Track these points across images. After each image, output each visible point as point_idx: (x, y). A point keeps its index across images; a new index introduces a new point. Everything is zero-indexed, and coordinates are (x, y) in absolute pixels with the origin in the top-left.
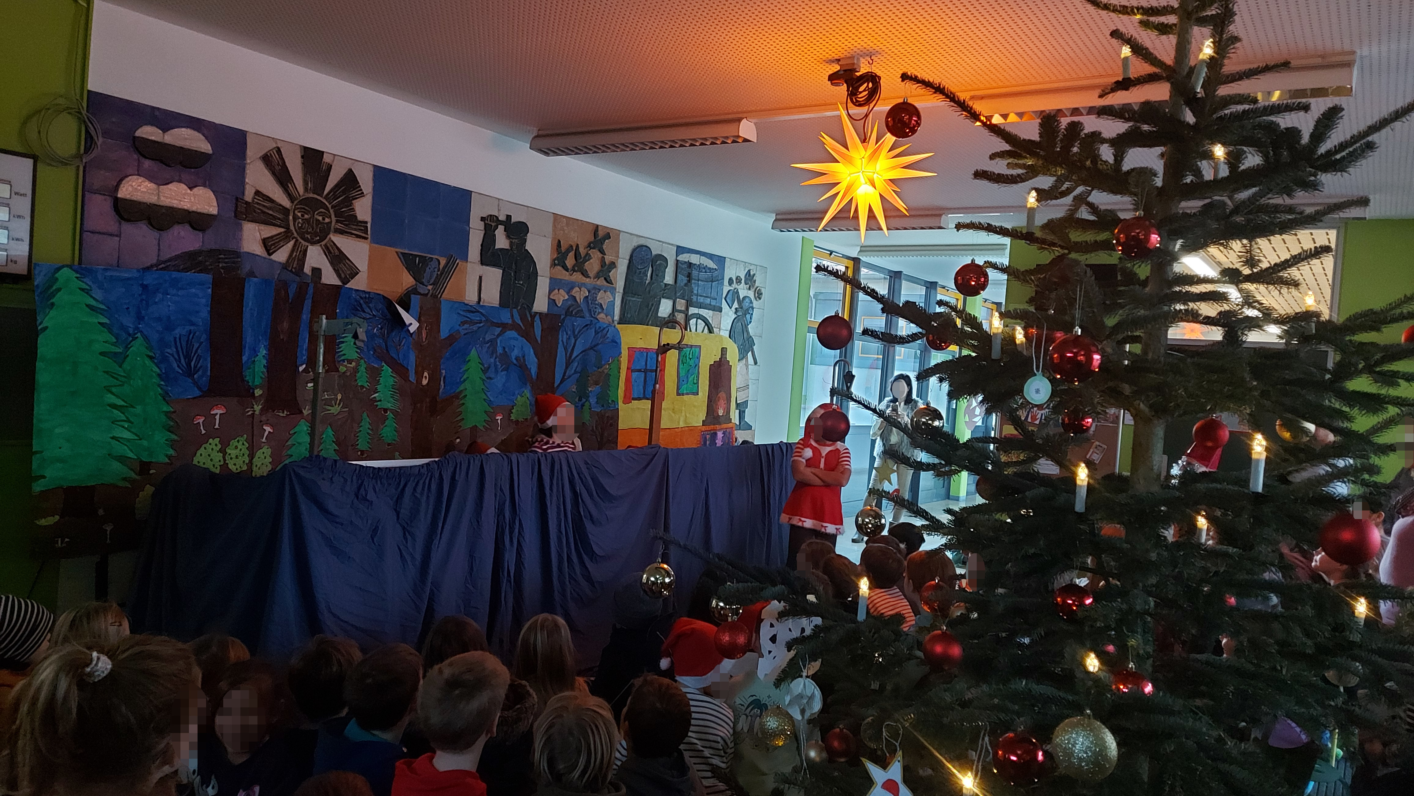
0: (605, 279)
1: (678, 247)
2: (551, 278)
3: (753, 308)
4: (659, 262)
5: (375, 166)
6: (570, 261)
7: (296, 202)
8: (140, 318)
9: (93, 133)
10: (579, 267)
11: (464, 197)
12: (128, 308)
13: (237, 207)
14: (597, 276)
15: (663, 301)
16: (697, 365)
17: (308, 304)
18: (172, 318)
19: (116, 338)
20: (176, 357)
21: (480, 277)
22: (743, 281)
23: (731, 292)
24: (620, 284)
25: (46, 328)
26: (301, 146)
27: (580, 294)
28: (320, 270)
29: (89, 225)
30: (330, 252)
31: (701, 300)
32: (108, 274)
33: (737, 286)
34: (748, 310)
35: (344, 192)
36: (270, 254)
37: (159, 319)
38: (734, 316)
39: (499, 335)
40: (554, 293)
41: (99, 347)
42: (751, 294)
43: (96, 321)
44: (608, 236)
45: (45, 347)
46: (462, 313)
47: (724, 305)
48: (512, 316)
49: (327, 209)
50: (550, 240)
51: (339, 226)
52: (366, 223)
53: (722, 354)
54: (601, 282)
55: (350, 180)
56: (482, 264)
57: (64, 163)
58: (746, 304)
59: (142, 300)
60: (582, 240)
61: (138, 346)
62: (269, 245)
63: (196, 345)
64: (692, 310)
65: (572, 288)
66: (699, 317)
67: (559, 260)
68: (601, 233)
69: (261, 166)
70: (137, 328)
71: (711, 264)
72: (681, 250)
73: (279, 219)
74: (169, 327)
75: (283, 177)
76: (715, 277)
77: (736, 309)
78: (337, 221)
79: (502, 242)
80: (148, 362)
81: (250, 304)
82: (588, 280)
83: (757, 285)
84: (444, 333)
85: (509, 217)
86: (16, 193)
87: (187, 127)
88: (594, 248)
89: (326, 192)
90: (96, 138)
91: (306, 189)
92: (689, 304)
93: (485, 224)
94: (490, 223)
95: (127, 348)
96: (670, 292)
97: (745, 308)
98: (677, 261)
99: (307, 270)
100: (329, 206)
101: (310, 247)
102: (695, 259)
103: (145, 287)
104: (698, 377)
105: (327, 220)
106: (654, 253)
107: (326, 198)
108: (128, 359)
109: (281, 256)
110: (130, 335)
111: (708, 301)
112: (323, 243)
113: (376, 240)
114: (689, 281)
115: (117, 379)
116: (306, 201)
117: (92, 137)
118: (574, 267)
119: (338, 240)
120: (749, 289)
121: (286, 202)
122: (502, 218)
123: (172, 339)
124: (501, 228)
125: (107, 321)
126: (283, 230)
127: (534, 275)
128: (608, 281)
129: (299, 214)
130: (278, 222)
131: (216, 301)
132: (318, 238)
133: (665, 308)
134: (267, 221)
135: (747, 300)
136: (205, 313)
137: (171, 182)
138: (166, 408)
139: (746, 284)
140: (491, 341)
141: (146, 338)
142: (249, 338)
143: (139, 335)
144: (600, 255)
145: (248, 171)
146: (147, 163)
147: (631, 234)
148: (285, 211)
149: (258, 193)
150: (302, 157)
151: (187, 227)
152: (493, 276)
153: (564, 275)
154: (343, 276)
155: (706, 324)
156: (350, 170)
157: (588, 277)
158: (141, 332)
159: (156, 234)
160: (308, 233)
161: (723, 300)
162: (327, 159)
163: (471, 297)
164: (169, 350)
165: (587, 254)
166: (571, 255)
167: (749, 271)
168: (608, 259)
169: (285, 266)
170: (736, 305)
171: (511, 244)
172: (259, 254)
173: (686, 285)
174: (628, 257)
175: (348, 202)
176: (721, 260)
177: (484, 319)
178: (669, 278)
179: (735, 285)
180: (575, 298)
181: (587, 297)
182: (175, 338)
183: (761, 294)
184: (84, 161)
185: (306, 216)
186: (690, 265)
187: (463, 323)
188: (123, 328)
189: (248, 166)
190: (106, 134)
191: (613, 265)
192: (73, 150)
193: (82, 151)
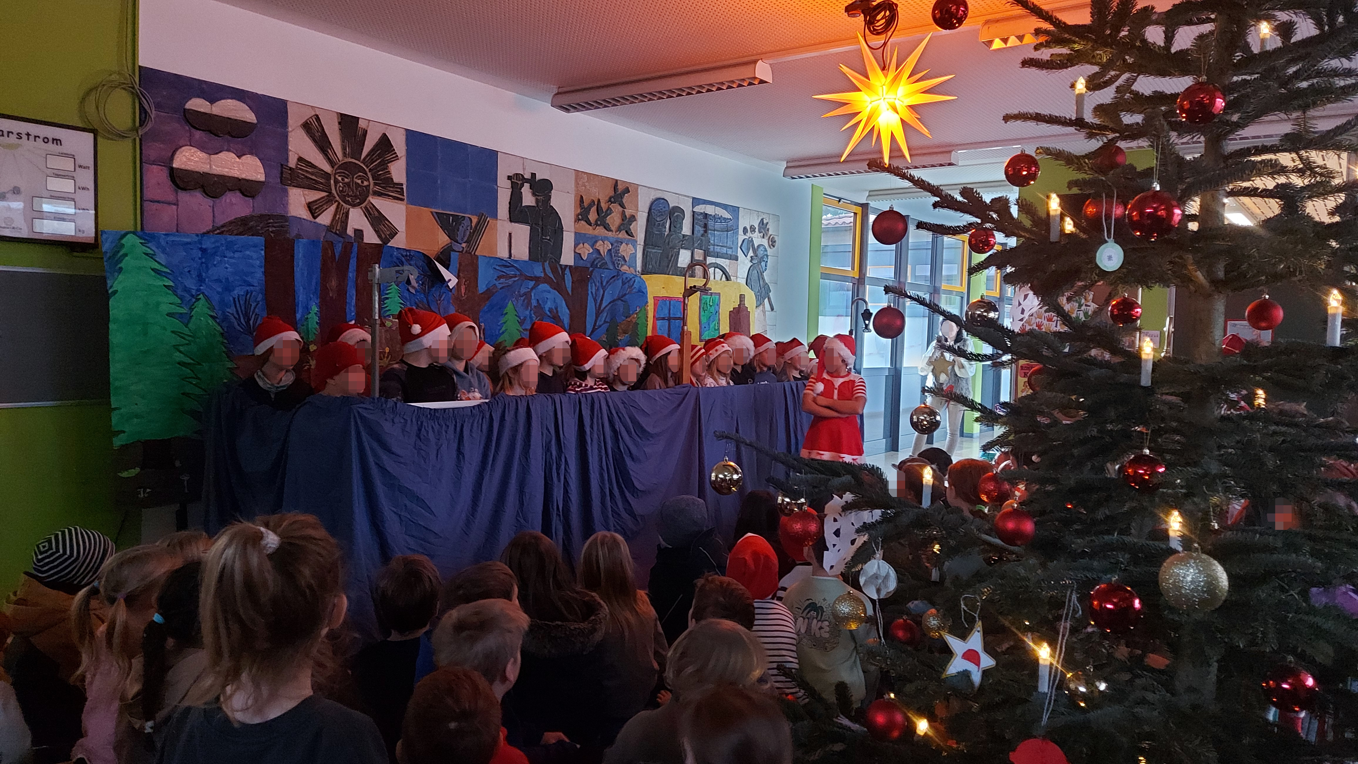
0: (626, 232)
1: (694, 198)
2: (576, 233)
3: (767, 256)
4: (676, 214)
5: (407, 130)
6: (593, 216)
7: (336, 167)
8: (201, 280)
9: (146, 107)
10: (602, 222)
11: (492, 155)
12: (189, 271)
13: (282, 173)
14: (619, 230)
15: (682, 251)
16: (717, 312)
17: (353, 263)
18: (231, 279)
19: (181, 299)
20: (237, 316)
21: (510, 234)
22: (757, 230)
23: (746, 241)
24: (640, 236)
25: (116, 292)
26: (337, 113)
27: (604, 248)
28: (362, 231)
29: (148, 194)
30: (370, 214)
31: (718, 249)
32: (171, 238)
33: (751, 235)
34: (762, 258)
35: (380, 156)
36: (315, 218)
37: (218, 281)
38: (750, 264)
39: (532, 289)
40: (579, 247)
41: (165, 308)
42: (765, 242)
43: (162, 284)
44: (627, 190)
45: (116, 309)
46: (495, 269)
47: (740, 253)
49: (366, 174)
50: (573, 196)
51: (377, 188)
52: (402, 185)
53: (740, 301)
54: (622, 235)
55: (385, 144)
56: (511, 221)
57: (121, 136)
58: (761, 252)
59: (202, 263)
60: (603, 194)
61: (201, 307)
62: (314, 209)
63: (254, 305)
64: (710, 260)
65: (596, 242)
66: (717, 266)
67: (582, 216)
68: (620, 187)
69: (302, 133)
70: (199, 290)
71: (726, 215)
72: (696, 201)
73: (322, 183)
74: (228, 288)
75: (323, 144)
76: (730, 228)
77: (751, 257)
78: (375, 184)
79: (528, 199)
80: (211, 321)
81: (300, 264)
82: (610, 233)
83: (770, 232)
84: (482, 287)
85: (533, 175)
86: (80, 166)
87: (232, 99)
88: (615, 202)
89: (362, 157)
90: (149, 111)
91: (345, 155)
92: (707, 254)
93: (512, 182)
94: (516, 181)
95: (191, 309)
96: (689, 243)
97: (760, 256)
98: (694, 212)
99: (350, 232)
100: (367, 170)
101: (351, 210)
102: (710, 210)
103: (203, 251)
104: (719, 323)
105: (366, 183)
106: (671, 206)
107: (363, 162)
108: (194, 318)
109: (325, 219)
110: (193, 296)
111: (724, 250)
112: (363, 205)
113: (412, 202)
114: (705, 232)
115: (184, 338)
116: (345, 166)
117: (146, 112)
118: (596, 221)
119: (378, 202)
120: (763, 237)
121: (327, 168)
122: (527, 176)
123: (231, 299)
124: (527, 186)
125: (173, 284)
126: (324, 194)
127: (559, 231)
128: (629, 233)
129: (340, 178)
130: (321, 187)
131: (269, 261)
132: (358, 201)
133: (684, 258)
134: (310, 186)
135: (762, 248)
136: (259, 274)
137: (220, 152)
138: (229, 365)
139: (760, 232)
140: (525, 294)
141: (207, 298)
142: (301, 296)
143: (201, 296)
144: (621, 209)
145: (290, 139)
146: (198, 134)
147: (649, 188)
148: (327, 176)
149: (300, 159)
150: (340, 123)
151: (238, 193)
152: (522, 232)
153: (588, 230)
154: (383, 236)
155: (724, 273)
156: (384, 135)
157: (611, 231)
158: (203, 293)
159: (209, 201)
160: (349, 196)
161: (739, 249)
162: (362, 124)
163: (503, 253)
164: (228, 310)
165: (609, 208)
166: (594, 209)
167: (762, 219)
168: (628, 212)
169: (329, 229)
170: (751, 253)
171: (537, 201)
172: (305, 217)
173: (702, 235)
174: (647, 211)
175: (384, 165)
176: (735, 210)
177: (516, 272)
178: (686, 229)
179: (749, 234)
180: (598, 251)
181: (610, 250)
182: (234, 299)
183: (775, 242)
184: (140, 134)
185: (346, 180)
186: (706, 215)
187: (499, 277)
188: (187, 290)
189: (290, 134)
190: (158, 107)
191: (633, 218)
192: (129, 124)
193: (137, 124)
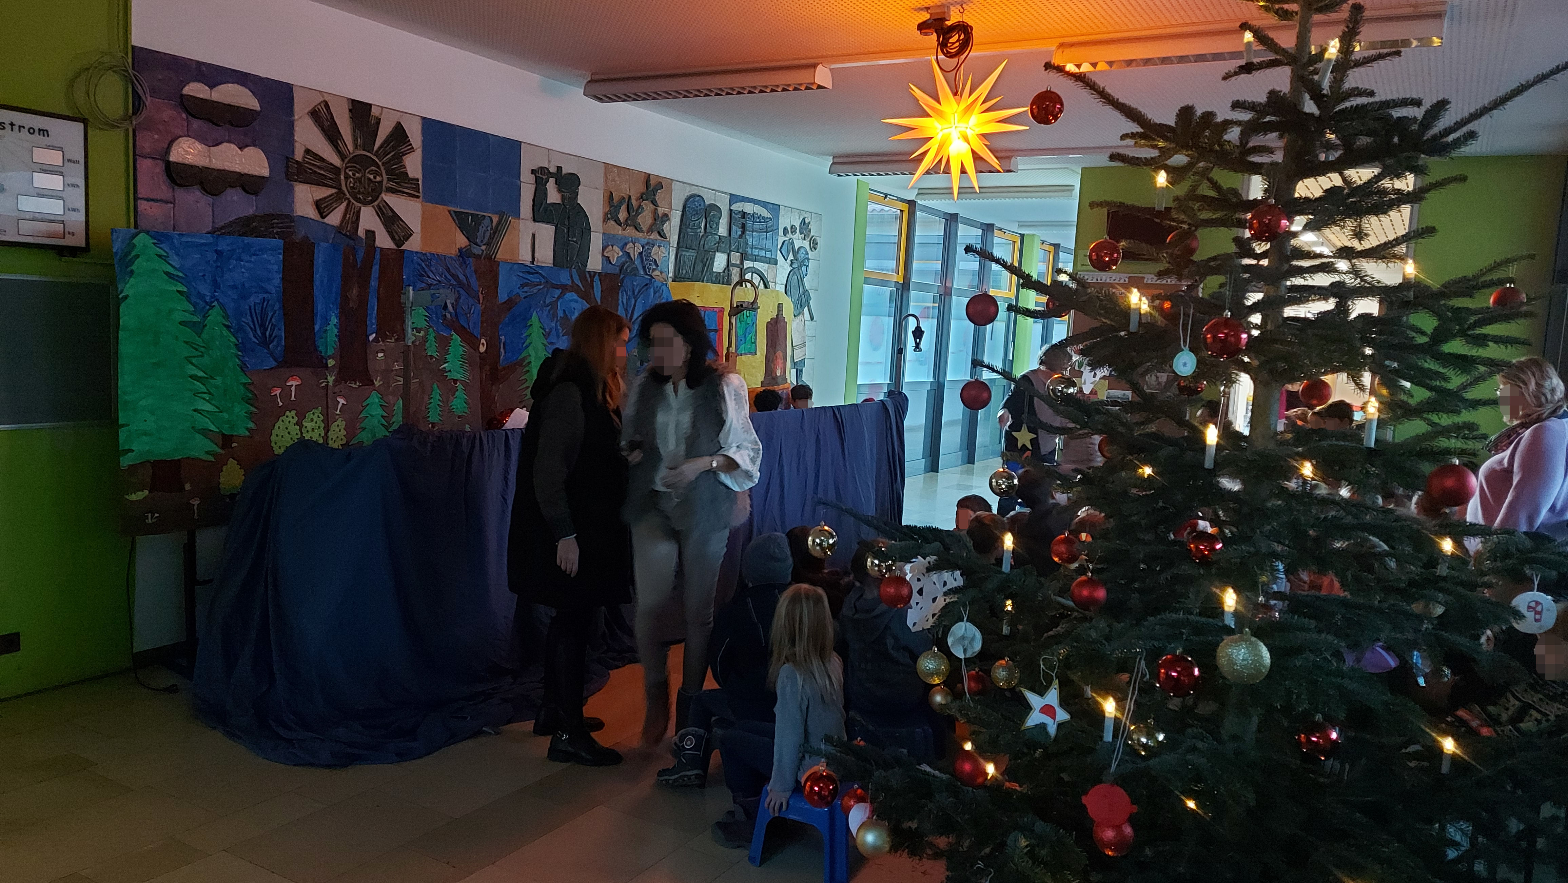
0: (659, 233)
1: (731, 195)
2: (604, 234)
3: (808, 259)
4: (710, 212)
5: (423, 118)
6: (622, 215)
7: (346, 160)
8: (215, 285)
9: (141, 92)
10: (632, 221)
11: (513, 148)
12: (204, 276)
13: (287, 167)
14: (650, 230)
15: (718, 255)
16: (754, 323)
17: (376, 270)
18: (246, 285)
19: (194, 306)
20: (252, 326)
21: (534, 235)
22: (798, 231)
23: (786, 242)
24: (674, 239)
25: (126, 297)
26: (348, 99)
27: (635, 250)
28: (373, 233)
29: (142, 192)
30: (383, 214)
31: (756, 252)
32: (184, 239)
33: (792, 236)
34: (803, 261)
35: (394, 148)
36: (323, 217)
37: (234, 287)
38: (789, 269)
39: (559, 298)
40: (607, 250)
41: (178, 316)
42: (806, 244)
43: (175, 289)
44: (660, 186)
45: (128, 316)
46: (521, 274)
47: (780, 258)
48: (571, 276)
49: (378, 167)
50: (602, 192)
51: (391, 184)
52: (417, 180)
53: (778, 311)
54: (654, 236)
55: (399, 134)
56: (534, 220)
57: (112, 126)
59: (217, 267)
60: (634, 191)
61: (215, 316)
62: (322, 207)
63: (270, 314)
64: (748, 264)
65: (626, 244)
66: (755, 271)
67: (611, 215)
68: (653, 182)
69: (309, 122)
70: (213, 297)
71: (766, 214)
72: (734, 199)
73: (331, 179)
74: (244, 297)
75: (332, 134)
76: (769, 227)
77: (791, 261)
78: (389, 180)
79: (553, 196)
80: (225, 332)
81: (320, 270)
82: (641, 234)
83: (812, 234)
84: (503, 297)
85: (559, 169)
86: (69, 160)
87: (233, 83)
88: (647, 200)
89: (376, 148)
90: (144, 98)
91: (356, 147)
92: (744, 257)
93: (536, 176)
94: (541, 175)
95: (205, 317)
96: (723, 245)
97: (800, 259)
98: (731, 210)
99: (361, 233)
100: (380, 164)
101: (362, 208)
102: (749, 208)
103: (219, 253)
104: (755, 336)
105: (378, 179)
106: (707, 203)
107: (375, 155)
108: (207, 328)
109: (334, 218)
110: (207, 303)
111: (762, 253)
112: (376, 203)
113: (428, 199)
114: (743, 232)
115: (196, 350)
116: (356, 159)
117: (140, 97)
118: (626, 220)
119: (390, 199)
120: (805, 239)
121: (336, 161)
122: (553, 170)
123: (247, 307)
124: (552, 181)
125: (185, 289)
126: (334, 191)
127: (586, 231)
128: (661, 234)
129: (350, 173)
130: (330, 183)
131: (287, 267)
132: (370, 198)
133: (720, 262)
134: (317, 181)
135: (802, 251)
136: (277, 280)
137: (220, 143)
138: (244, 380)
139: (801, 233)
140: (550, 304)
141: (223, 306)
142: (320, 306)
143: (215, 303)
144: (653, 207)
145: (296, 128)
146: (196, 124)
147: (684, 183)
148: (336, 170)
149: (308, 151)
150: (350, 110)
151: (239, 189)
152: (546, 232)
153: (618, 230)
154: (397, 237)
155: (762, 278)
156: (399, 124)
157: (642, 231)
158: (217, 300)
159: (210, 199)
160: (359, 192)
161: (779, 252)
162: (375, 111)
163: (525, 256)
164: (244, 320)
165: (640, 206)
166: (624, 207)
167: (804, 219)
168: (661, 211)
169: (339, 230)
170: (791, 257)
171: (563, 198)
172: (313, 217)
173: (740, 237)
174: (681, 208)
175: (398, 158)
176: (774, 208)
177: (543, 281)
178: (723, 231)
179: (789, 235)
180: (628, 254)
181: (641, 253)
182: (250, 307)
183: (817, 244)
184: (134, 123)
185: (357, 175)
186: (744, 215)
187: (523, 286)
188: (201, 296)
189: (296, 123)
190: (154, 92)
191: (666, 217)
192: (121, 112)
193: (131, 111)
